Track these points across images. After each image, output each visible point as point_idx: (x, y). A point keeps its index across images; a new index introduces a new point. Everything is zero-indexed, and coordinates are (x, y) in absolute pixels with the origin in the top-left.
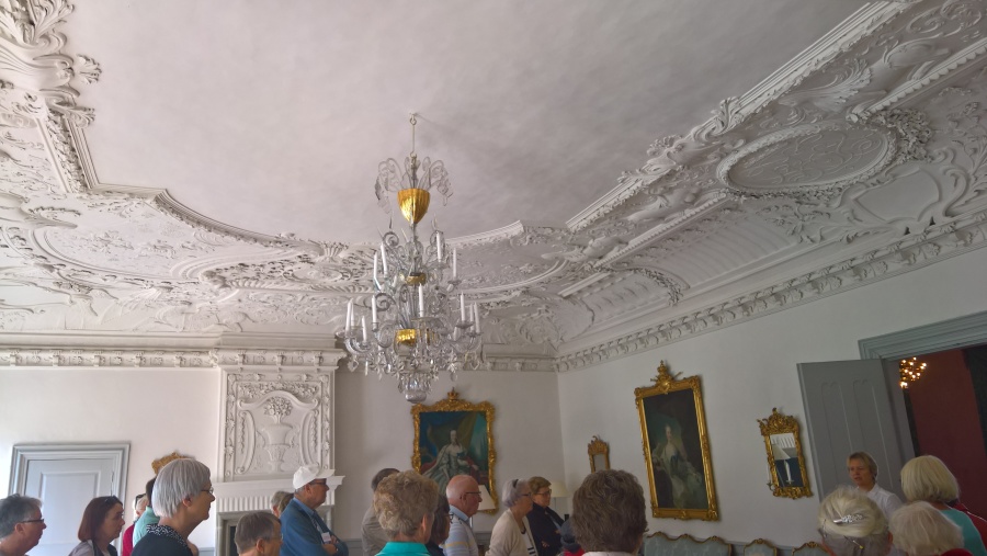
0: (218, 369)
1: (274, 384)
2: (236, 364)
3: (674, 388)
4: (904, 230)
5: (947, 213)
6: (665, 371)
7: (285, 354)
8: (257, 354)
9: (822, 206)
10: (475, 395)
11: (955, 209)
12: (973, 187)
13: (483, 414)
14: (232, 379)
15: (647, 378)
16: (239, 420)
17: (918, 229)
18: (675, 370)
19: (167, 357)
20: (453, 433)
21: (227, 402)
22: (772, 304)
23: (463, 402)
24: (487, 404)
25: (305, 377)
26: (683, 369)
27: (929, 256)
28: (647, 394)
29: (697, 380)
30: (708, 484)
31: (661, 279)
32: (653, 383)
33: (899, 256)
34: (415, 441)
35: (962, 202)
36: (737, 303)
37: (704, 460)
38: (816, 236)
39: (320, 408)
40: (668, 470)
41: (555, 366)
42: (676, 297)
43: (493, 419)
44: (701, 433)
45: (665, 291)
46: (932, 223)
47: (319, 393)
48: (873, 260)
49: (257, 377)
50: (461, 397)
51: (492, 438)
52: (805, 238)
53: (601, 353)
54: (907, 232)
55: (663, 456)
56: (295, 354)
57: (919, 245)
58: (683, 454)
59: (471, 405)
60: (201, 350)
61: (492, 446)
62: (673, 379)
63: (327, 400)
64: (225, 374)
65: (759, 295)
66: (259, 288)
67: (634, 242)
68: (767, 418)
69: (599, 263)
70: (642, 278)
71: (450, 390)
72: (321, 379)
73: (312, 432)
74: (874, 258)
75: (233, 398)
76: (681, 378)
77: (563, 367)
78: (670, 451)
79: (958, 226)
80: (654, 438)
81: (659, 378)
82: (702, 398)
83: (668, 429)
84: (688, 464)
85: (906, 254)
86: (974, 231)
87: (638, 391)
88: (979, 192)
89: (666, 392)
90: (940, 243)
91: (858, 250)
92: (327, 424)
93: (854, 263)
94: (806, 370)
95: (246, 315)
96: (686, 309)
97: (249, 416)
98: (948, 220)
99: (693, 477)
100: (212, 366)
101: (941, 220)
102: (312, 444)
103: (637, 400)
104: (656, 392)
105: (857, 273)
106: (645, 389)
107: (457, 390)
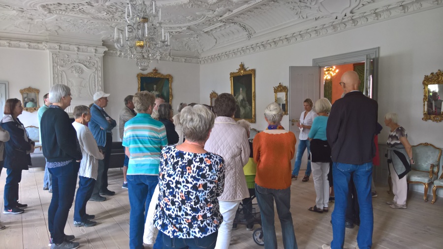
0: (48, 51)
1: (75, 60)
2: (56, 49)
3: (245, 73)
4: (335, 17)
5: (351, 12)
6: (242, 66)
7: (80, 47)
8: (66, 46)
9: (308, 4)
10: (164, 71)
11: (354, 11)
12: (361, 3)
13: (168, 79)
14: (55, 56)
15: (235, 69)
16: (60, 75)
17: (340, 18)
18: (246, 66)
19: (22, 44)
20: (155, 86)
21: (53, 66)
22: (285, 42)
23: (159, 73)
24: (170, 75)
25: (89, 58)
26: (249, 66)
27: (342, 29)
28: (235, 75)
29: (254, 71)
30: (253, 110)
31: (245, 28)
32: (238, 71)
33: (332, 27)
34: (138, 88)
35: (357, 8)
36: (272, 41)
37: (253, 101)
38: (305, 16)
39: (96, 72)
40: (239, 104)
41: (199, 62)
42: (250, 36)
43: (172, 82)
44: (253, 91)
45: (246, 33)
46: (345, 16)
47: (96, 66)
48: (323, 28)
49: (67, 56)
50: (159, 72)
51: (171, 89)
52: (301, 17)
53: (218, 57)
54: (336, 18)
55: (238, 99)
56: (84, 47)
57: (339, 24)
58: (245, 99)
59: (162, 75)
60: (39, 42)
61: (171, 92)
62: (245, 70)
63: (99, 68)
64: (51, 54)
65: (281, 38)
66: (67, 15)
67: (235, 11)
68: (277, 86)
69: (220, 19)
70: (237, 27)
71: (154, 68)
72: (96, 59)
73: (93, 82)
74: (323, 27)
75: (56, 65)
76: (248, 69)
77: (202, 62)
78: (241, 97)
79: (353, 18)
80: (235, 92)
81: (240, 69)
82: (255, 78)
83: (241, 89)
84: (247, 102)
85: (334, 27)
86: (358, 20)
87: (231, 74)
88: (363, 5)
89: (242, 75)
90: (346, 24)
91: (318, 23)
92: (100, 79)
93: (316, 29)
94: (293, 69)
95: (60, 27)
96: (253, 42)
97: (64, 73)
98: (351, 15)
99: (248, 108)
100: (44, 49)
101: (349, 15)
102: (94, 87)
103: (231, 77)
104: (238, 74)
105: (317, 33)
106: (234, 73)
107: (157, 69)
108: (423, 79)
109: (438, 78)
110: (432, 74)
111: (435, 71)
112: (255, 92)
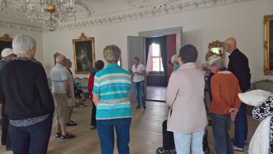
3: (86, 40)
5: (164, 5)
6: (83, 35)
11: (166, 4)
15: (77, 36)
17: (158, 7)
18: (86, 35)
23: (10, 38)
26: (88, 35)
27: (158, 14)
28: (76, 41)
29: (93, 38)
31: (87, 9)
32: (79, 38)
33: (152, 13)
35: (168, 3)
36: (108, 19)
37: (93, 59)
38: (133, 4)
40: (81, 61)
41: (42, 31)
42: (90, 14)
45: (87, 12)
46: (161, 7)
48: (146, 13)
53: (61, 28)
54: (155, 8)
55: (80, 58)
57: (157, 11)
62: (85, 38)
71: (5, 34)
76: (88, 37)
77: (45, 31)
78: (82, 57)
80: (77, 53)
81: (81, 37)
82: (94, 43)
83: (82, 51)
85: (154, 13)
86: (169, 10)
87: (73, 40)
88: (172, 1)
89: (83, 41)
90: (161, 12)
91: (143, 10)
94: (130, 38)
96: (92, 18)
103: (73, 42)
104: (80, 41)
105: (141, 16)
106: (76, 40)
108: (208, 45)
110: (213, 42)
111: (215, 41)
112: (94, 53)
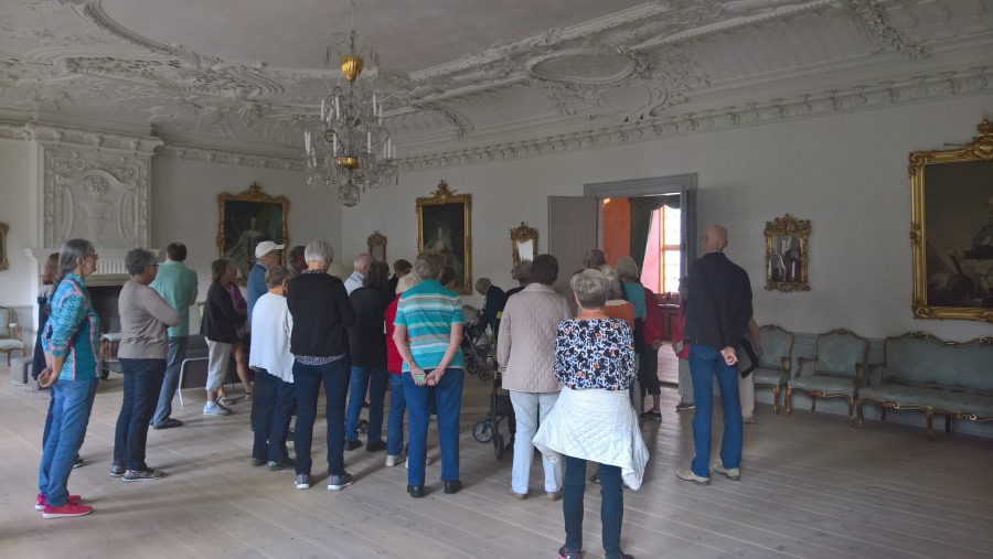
0: (33, 144)
1: (92, 163)
2: (53, 139)
3: (449, 201)
4: (625, 119)
5: (652, 114)
6: (443, 187)
7: (105, 137)
8: (75, 133)
9: (580, 93)
10: (273, 190)
11: (655, 112)
12: (668, 101)
13: (280, 206)
14: (49, 154)
15: (428, 190)
16: (59, 194)
17: (632, 121)
18: (451, 188)
20: (253, 220)
21: (45, 176)
22: (533, 152)
23: (263, 194)
24: (283, 198)
25: (122, 160)
26: (458, 188)
27: (636, 138)
28: (426, 203)
29: (468, 197)
30: (467, 270)
31: (455, 120)
32: (433, 196)
33: (619, 134)
34: (220, 224)
35: (661, 108)
36: (507, 146)
37: (466, 254)
38: (571, 111)
39: (137, 189)
42: (462, 133)
43: (287, 211)
45: (455, 128)
46: (642, 118)
47: (136, 176)
48: (604, 134)
49: (75, 155)
50: (261, 191)
51: (286, 226)
52: (564, 111)
54: (627, 120)
56: (114, 137)
57: (631, 130)
58: (450, 249)
59: (269, 197)
60: (20, 123)
61: (286, 233)
62: (449, 195)
63: (144, 182)
64: (42, 149)
65: (524, 144)
68: (517, 227)
69: (415, 102)
70: (440, 116)
71: (252, 183)
72: (138, 162)
73: (130, 210)
75: (51, 172)
76: (455, 194)
78: (439, 245)
79: (656, 123)
80: (428, 236)
81: (438, 192)
82: (470, 211)
83: (440, 230)
84: (453, 256)
85: (623, 134)
86: (663, 128)
87: (419, 200)
88: (671, 105)
89: (442, 203)
90: (644, 131)
91: (595, 126)
92: (144, 204)
93: (591, 134)
94: (555, 202)
95: (67, 95)
96: (468, 144)
97: (68, 191)
98: (652, 118)
100: (23, 139)
101: (647, 117)
102: (130, 220)
103: (417, 206)
104: (434, 202)
105: (592, 141)
106: (425, 199)
107: (258, 184)
108: (764, 226)
109: (786, 226)
110: (777, 219)
111: (781, 216)
112: (470, 236)
